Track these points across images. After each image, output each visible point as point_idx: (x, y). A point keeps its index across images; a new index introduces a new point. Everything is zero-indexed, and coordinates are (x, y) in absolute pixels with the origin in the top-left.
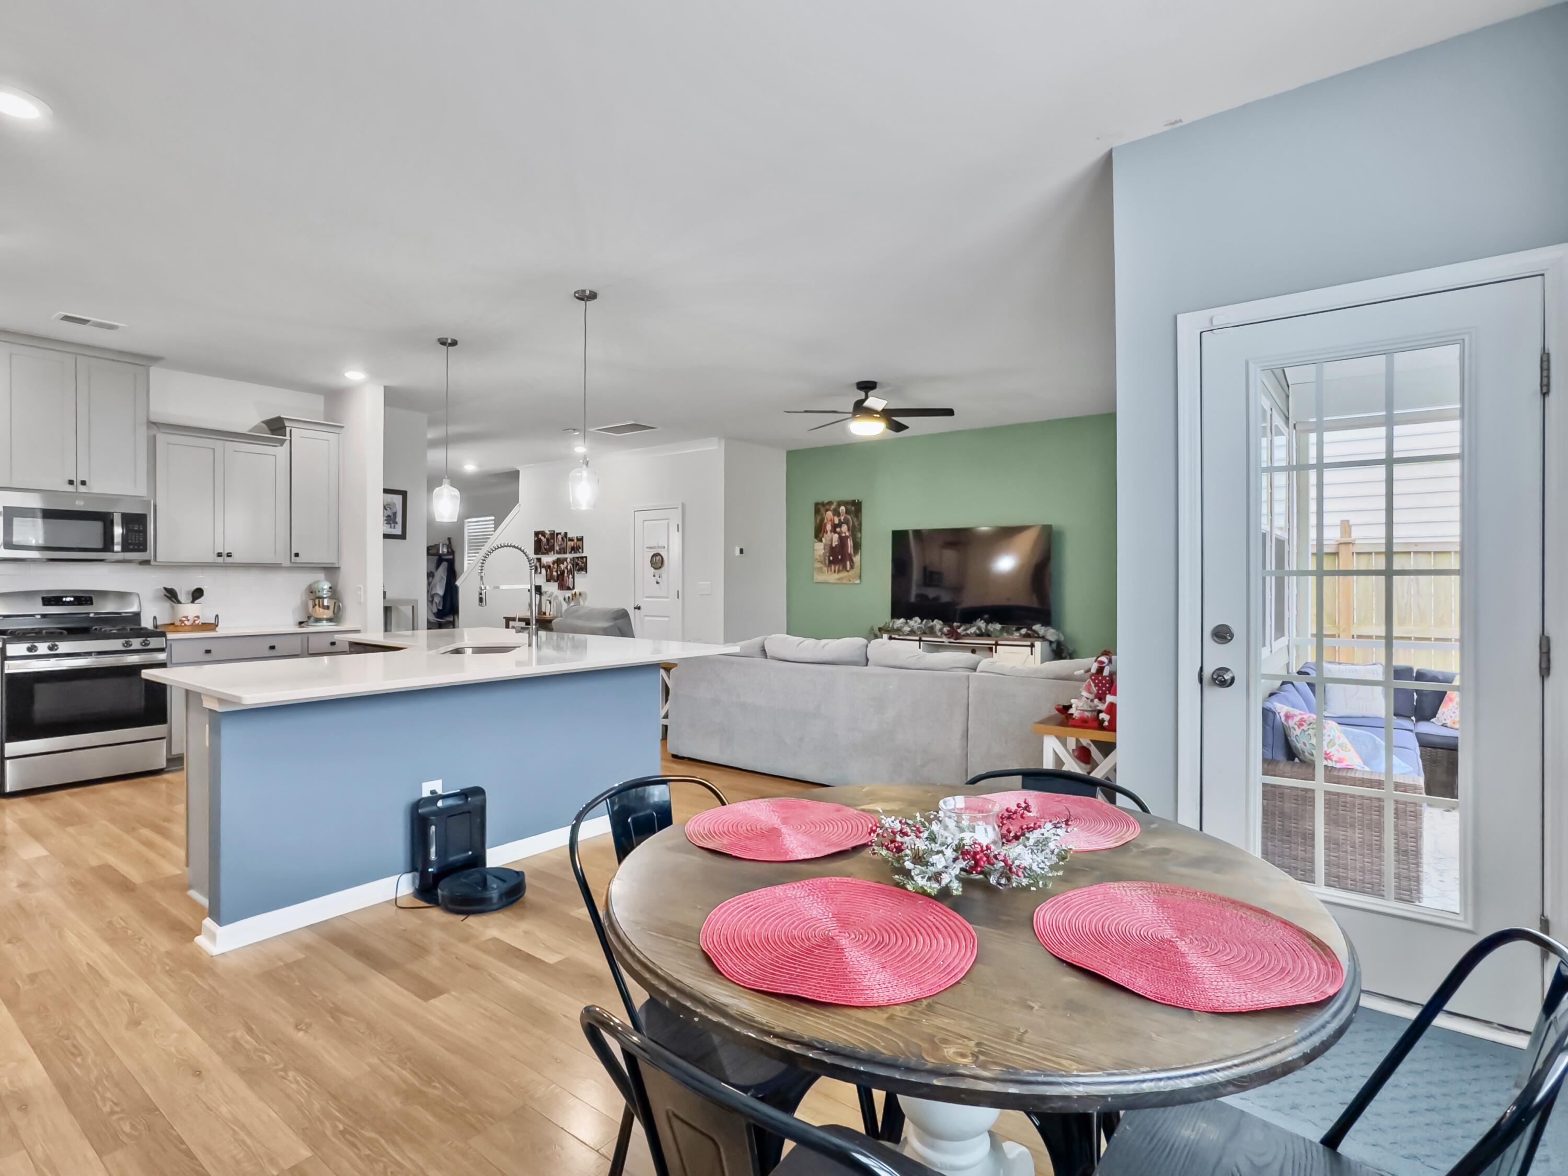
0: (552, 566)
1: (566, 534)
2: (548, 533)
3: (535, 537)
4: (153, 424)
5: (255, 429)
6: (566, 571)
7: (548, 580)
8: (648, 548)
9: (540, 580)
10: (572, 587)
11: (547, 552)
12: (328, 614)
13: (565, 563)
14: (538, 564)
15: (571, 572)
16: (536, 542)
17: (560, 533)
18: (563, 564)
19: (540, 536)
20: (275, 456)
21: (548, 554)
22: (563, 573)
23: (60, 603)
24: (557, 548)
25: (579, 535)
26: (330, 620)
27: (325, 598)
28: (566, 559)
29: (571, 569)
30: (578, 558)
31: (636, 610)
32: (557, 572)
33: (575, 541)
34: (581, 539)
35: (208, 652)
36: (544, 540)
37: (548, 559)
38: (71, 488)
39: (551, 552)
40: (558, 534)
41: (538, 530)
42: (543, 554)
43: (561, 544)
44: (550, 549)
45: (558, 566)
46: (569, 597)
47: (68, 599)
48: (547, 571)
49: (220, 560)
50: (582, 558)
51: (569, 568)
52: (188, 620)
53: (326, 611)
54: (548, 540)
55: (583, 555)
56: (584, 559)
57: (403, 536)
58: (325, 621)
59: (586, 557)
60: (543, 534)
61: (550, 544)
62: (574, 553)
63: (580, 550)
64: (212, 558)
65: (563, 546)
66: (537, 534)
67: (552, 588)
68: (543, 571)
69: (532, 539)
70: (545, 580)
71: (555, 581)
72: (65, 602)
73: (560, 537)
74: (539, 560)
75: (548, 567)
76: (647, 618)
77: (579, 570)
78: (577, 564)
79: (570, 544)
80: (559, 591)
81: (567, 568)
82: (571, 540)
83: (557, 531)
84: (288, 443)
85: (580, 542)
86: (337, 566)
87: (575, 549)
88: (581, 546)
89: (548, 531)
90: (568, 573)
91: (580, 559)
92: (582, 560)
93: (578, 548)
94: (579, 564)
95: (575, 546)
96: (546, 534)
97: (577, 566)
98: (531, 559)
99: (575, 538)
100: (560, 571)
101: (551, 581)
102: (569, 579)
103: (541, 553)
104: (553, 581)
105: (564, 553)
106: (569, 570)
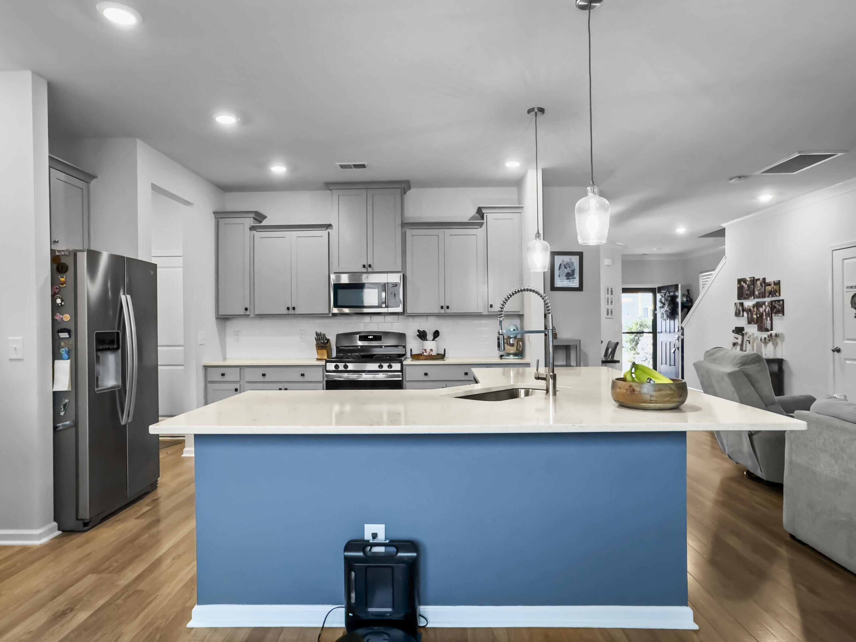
0: (752, 309)
1: (764, 279)
2: (749, 279)
3: (738, 285)
4: (405, 225)
5: (473, 218)
6: (764, 314)
7: (749, 323)
8: (848, 287)
9: (742, 322)
10: (769, 328)
11: (747, 298)
12: (513, 350)
13: (764, 306)
14: (741, 308)
15: (770, 315)
16: (738, 288)
17: (759, 279)
18: (762, 307)
19: (742, 282)
20: (476, 235)
21: (749, 299)
22: (761, 315)
23: (367, 340)
24: (757, 293)
26: (515, 355)
27: (512, 338)
28: (764, 303)
29: (768, 311)
30: (775, 301)
31: (836, 353)
32: (756, 314)
33: (773, 285)
34: (778, 283)
35: (426, 374)
36: (745, 286)
37: (749, 303)
38: (364, 270)
39: (751, 297)
42: (745, 299)
43: (760, 290)
44: (752, 294)
45: (757, 309)
46: (765, 338)
47: (371, 337)
48: (748, 314)
49: (443, 311)
50: (779, 301)
51: (767, 310)
52: (426, 352)
53: (512, 347)
54: (748, 286)
55: (781, 298)
56: (781, 302)
57: (580, 289)
58: (512, 356)
59: (783, 300)
60: (744, 280)
61: (751, 290)
62: (772, 296)
63: (777, 294)
64: (437, 310)
65: (761, 291)
66: (739, 281)
67: (752, 330)
68: (745, 314)
69: (736, 286)
70: (747, 323)
71: (755, 324)
72: (370, 338)
73: (759, 283)
74: (742, 304)
75: (749, 311)
76: (847, 362)
77: (776, 313)
78: (775, 307)
79: (769, 288)
80: (759, 332)
81: (765, 311)
82: (769, 285)
83: (756, 278)
84: (485, 224)
85: (778, 286)
86: (521, 313)
87: (772, 293)
88: (778, 290)
89: (750, 278)
90: (767, 315)
91: (777, 302)
92: (780, 303)
93: (775, 292)
94: (777, 307)
95: (773, 290)
96: (747, 281)
97: (775, 309)
98: (735, 304)
99: (773, 282)
100: (759, 314)
101: (752, 323)
102: (767, 322)
103: (743, 297)
104: (753, 323)
105: (763, 297)
106: (767, 313)
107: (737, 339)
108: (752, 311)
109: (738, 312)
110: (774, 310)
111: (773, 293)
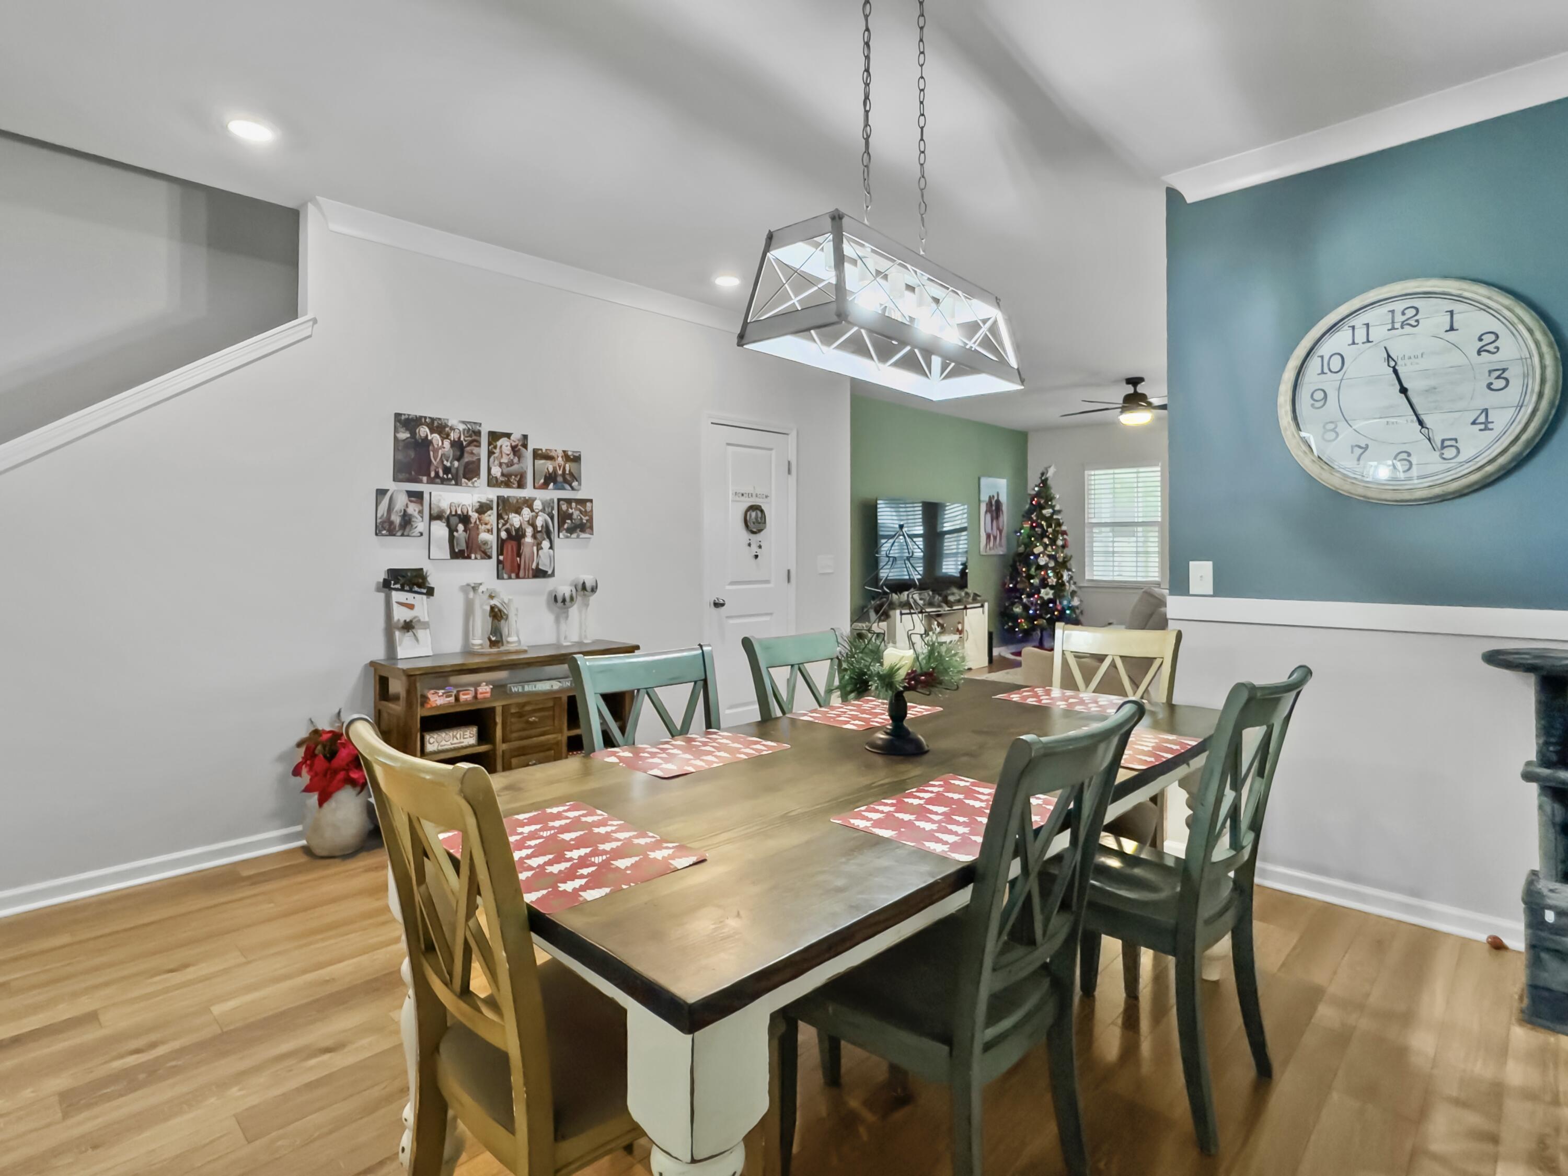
0: (474, 516)
2: (462, 427)
3: (396, 431)
6: (529, 531)
7: (456, 554)
8: (736, 494)
9: (412, 552)
10: (545, 570)
11: (451, 477)
13: (526, 512)
14: (414, 510)
15: (545, 534)
16: (400, 443)
17: (508, 435)
18: (518, 511)
19: (424, 429)
21: (459, 484)
22: (517, 536)
24: (491, 471)
25: (571, 449)
28: (529, 503)
29: (542, 527)
30: (569, 501)
32: (493, 531)
33: (560, 460)
34: (571, 458)
36: (437, 443)
37: (458, 497)
39: (469, 479)
40: (494, 436)
41: (413, 410)
42: (436, 481)
43: (510, 464)
44: (465, 471)
46: (566, 596)
48: (452, 530)
50: (582, 502)
51: (539, 522)
54: (458, 446)
55: (581, 495)
56: (588, 504)
59: (590, 501)
60: (439, 427)
61: (467, 458)
62: (556, 488)
63: (575, 484)
65: (515, 468)
66: (405, 422)
68: (440, 530)
69: (383, 433)
70: (445, 556)
71: (487, 557)
73: (504, 443)
75: (459, 520)
77: (571, 531)
78: (570, 516)
79: (540, 464)
80: (502, 580)
81: (533, 525)
82: (543, 456)
83: (491, 428)
85: (576, 466)
87: (550, 479)
88: (574, 475)
89: (464, 422)
90: (539, 536)
91: (574, 505)
92: (585, 507)
93: (568, 477)
94: (575, 516)
95: (560, 472)
96: (452, 429)
97: (569, 521)
98: (381, 493)
99: (561, 454)
100: (507, 531)
101: (473, 556)
102: (540, 552)
103: (428, 475)
104: (479, 557)
105: (521, 485)
106: (539, 529)
107: (411, 607)
108: (473, 520)
109: (396, 519)
110: (565, 523)
111: (560, 479)
